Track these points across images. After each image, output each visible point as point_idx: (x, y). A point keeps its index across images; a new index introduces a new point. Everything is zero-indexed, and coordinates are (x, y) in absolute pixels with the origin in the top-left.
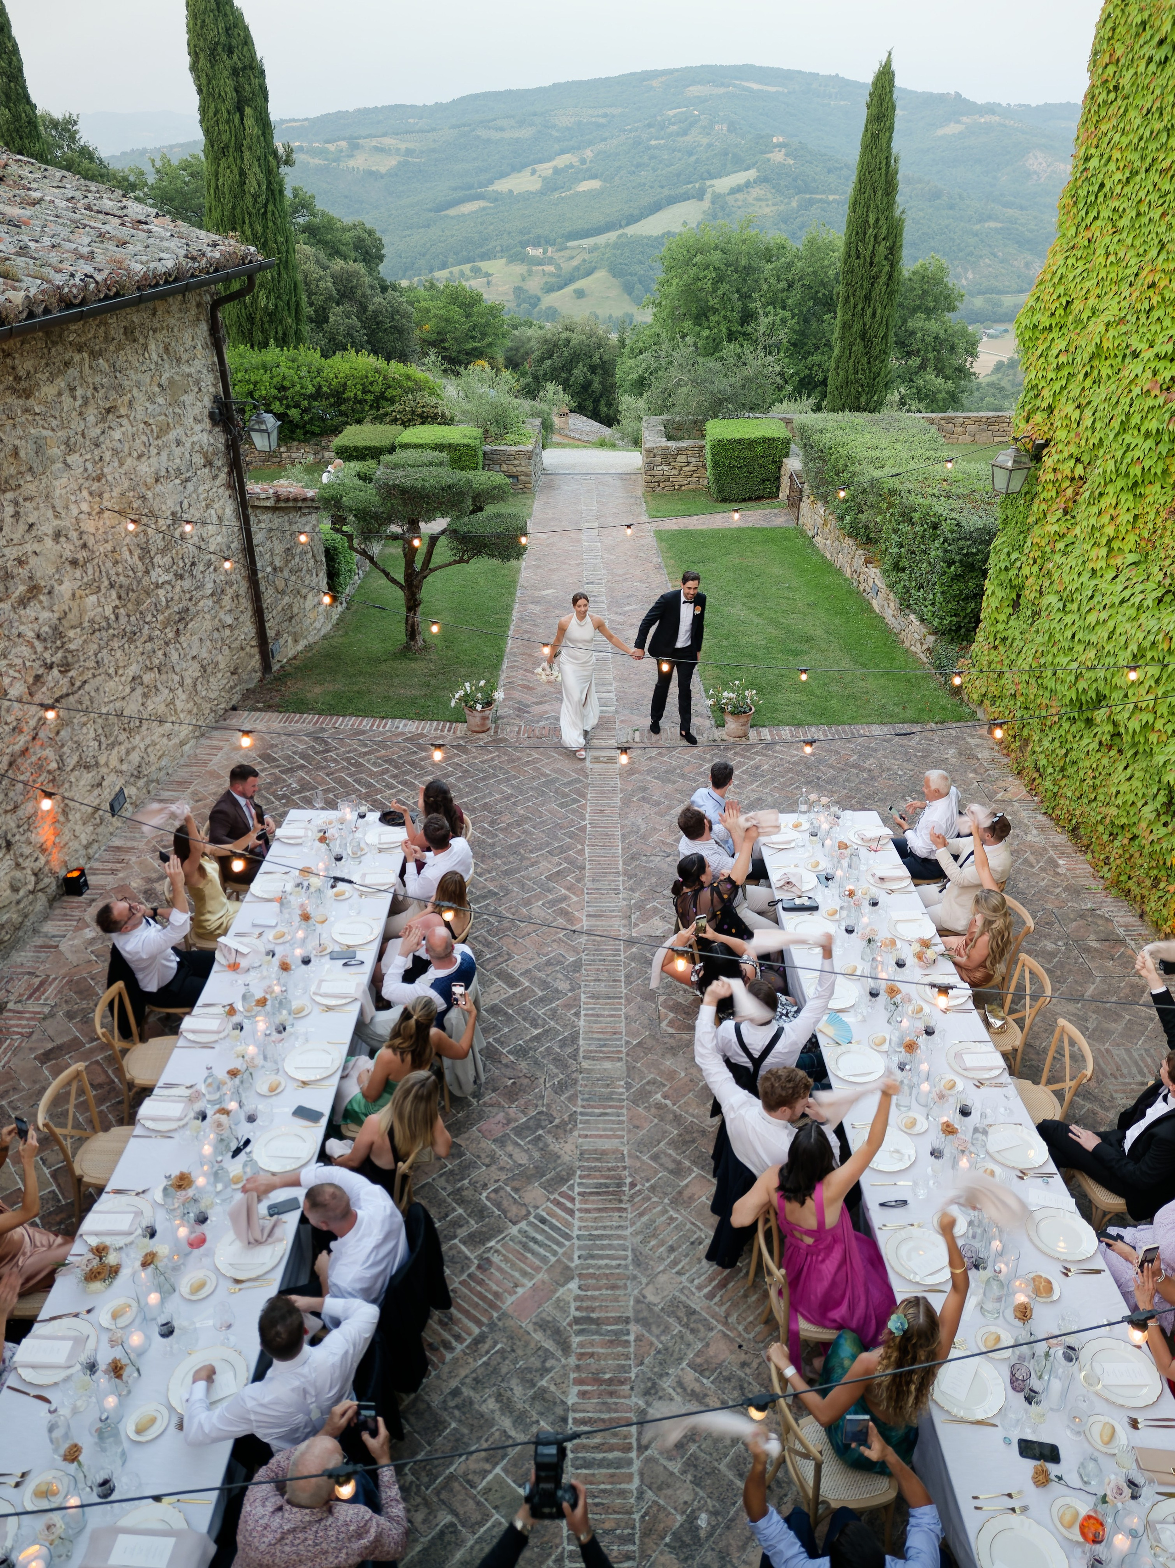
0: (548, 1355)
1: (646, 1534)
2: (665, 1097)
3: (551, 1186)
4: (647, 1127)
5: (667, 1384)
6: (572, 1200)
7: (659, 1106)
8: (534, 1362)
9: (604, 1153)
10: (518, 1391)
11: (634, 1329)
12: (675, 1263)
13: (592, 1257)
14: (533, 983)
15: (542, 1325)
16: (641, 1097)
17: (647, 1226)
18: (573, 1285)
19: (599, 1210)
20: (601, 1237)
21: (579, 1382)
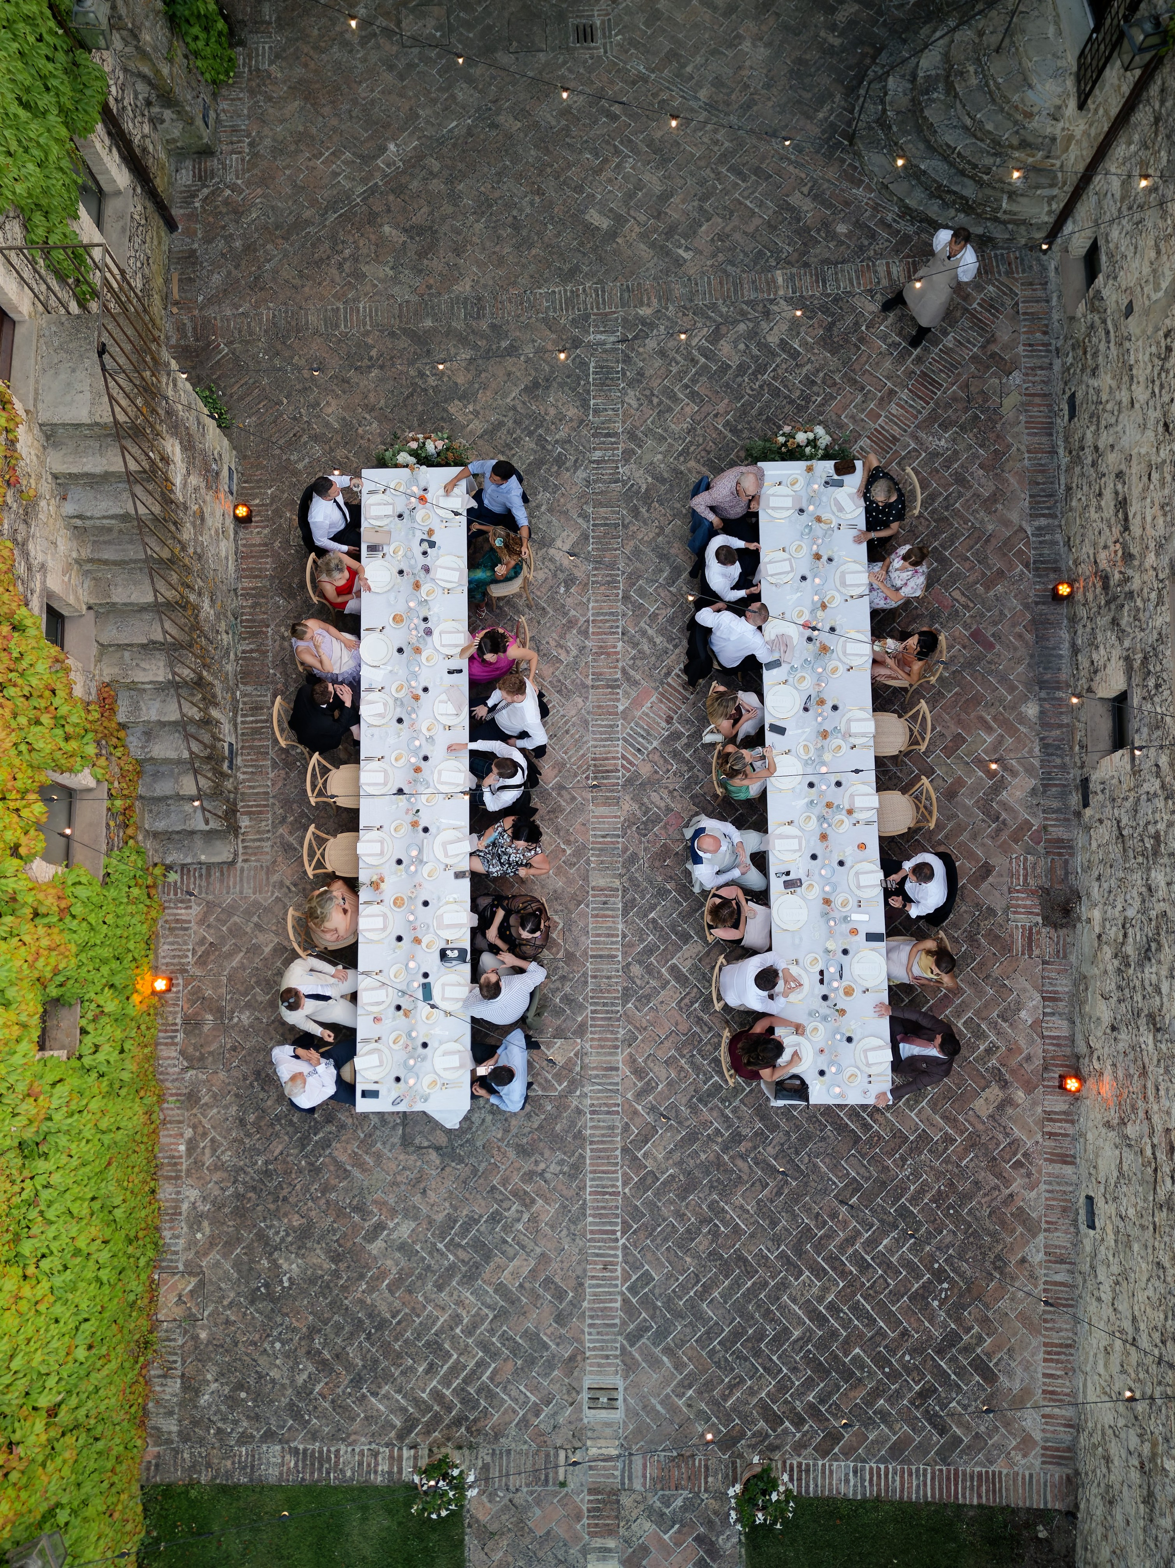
0: (632, 667)
1: (587, 584)
2: (564, 851)
3: (637, 775)
4: (577, 826)
5: (574, 652)
6: (623, 766)
7: (568, 843)
8: (639, 663)
9: (605, 804)
10: (646, 648)
11: (589, 682)
12: (566, 723)
13: (611, 726)
14: (659, 972)
15: (636, 683)
16: (580, 852)
17: (580, 748)
18: (621, 708)
19: (607, 759)
20: (607, 740)
21: (617, 653)
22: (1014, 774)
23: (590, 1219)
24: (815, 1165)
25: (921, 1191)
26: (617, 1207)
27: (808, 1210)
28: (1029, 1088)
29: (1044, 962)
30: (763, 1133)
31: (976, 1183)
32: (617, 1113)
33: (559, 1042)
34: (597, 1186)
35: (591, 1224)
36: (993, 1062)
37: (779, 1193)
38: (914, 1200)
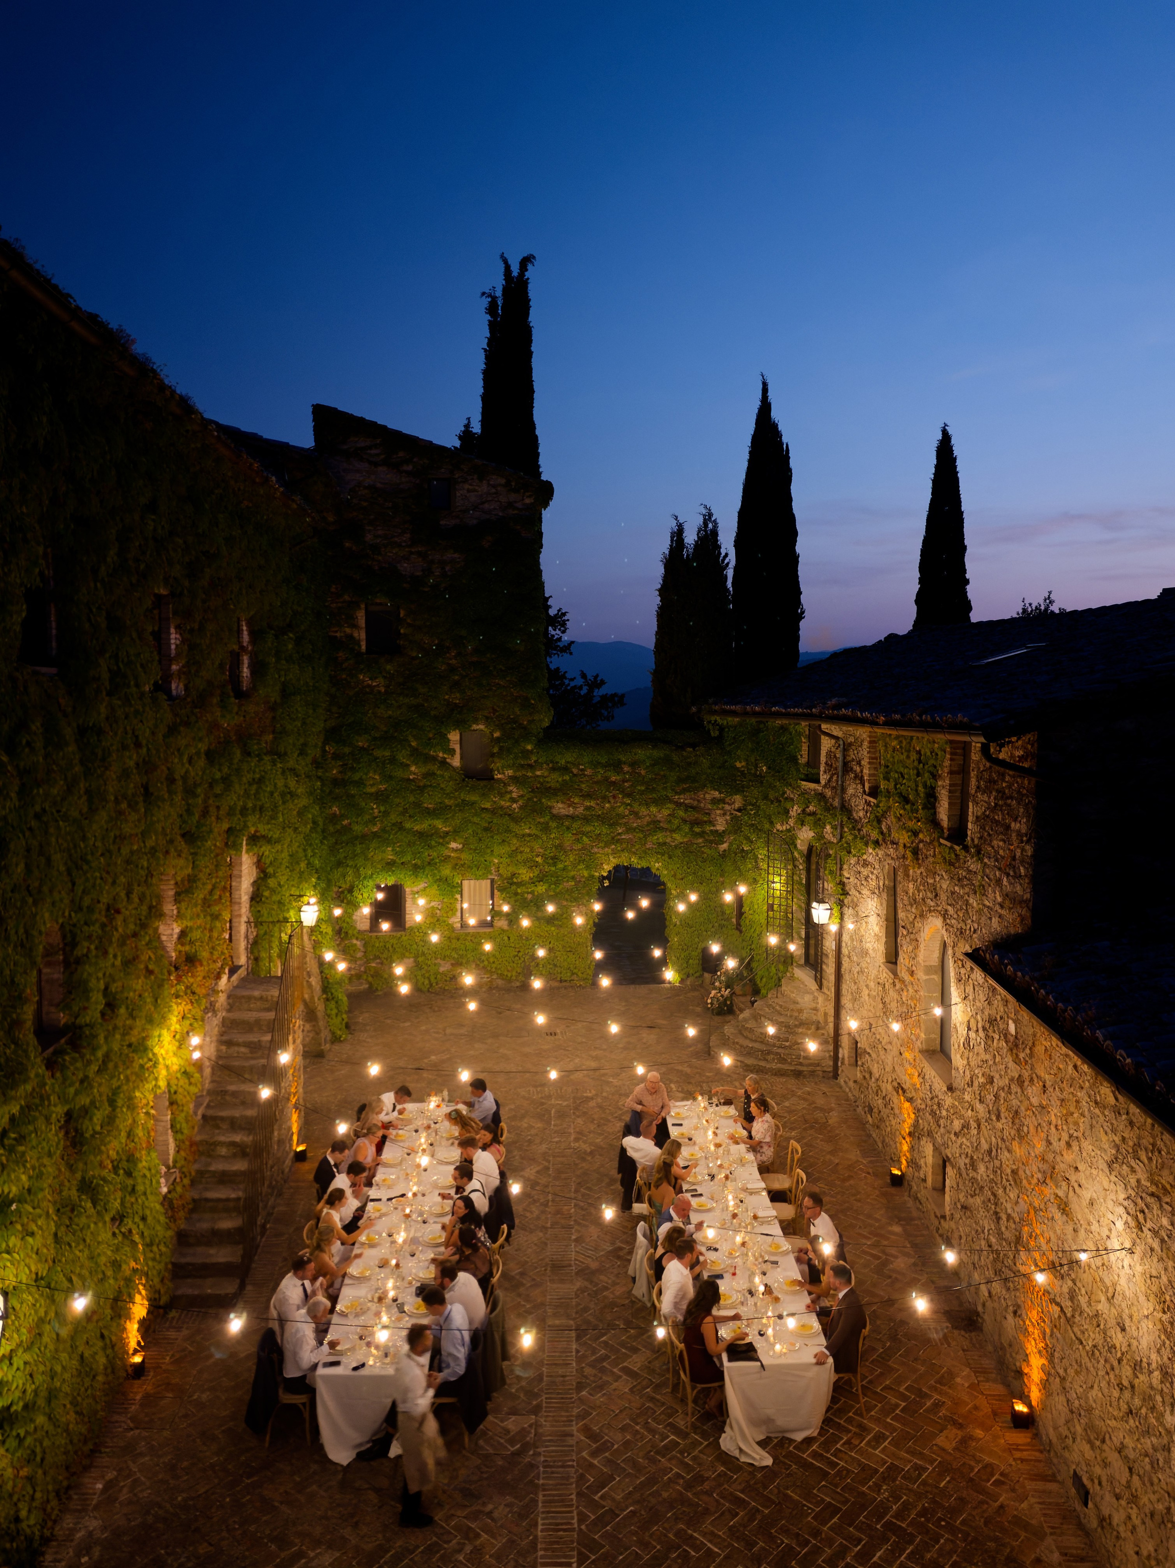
2: (524, 1306)
6: (575, 1264)
9: (560, 1283)
12: (529, 1243)
13: (566, 1245)
14: (611, 1371)
16: (538, 1306)
17: (540, 1255)
19: (562, 1261)
22: (896, 1257)
23: (542, 1553)
24: (786, 1495)
25: (906, 1507)
26: (572, 1542)
27: (785, 1531)
28: (987, 1429)
29: (964, 1350)
30: (725, 1474)
31: (961, 1499)
32: (573, 1466)
33: (513, 1418)
34: (550, 1524)
35: (542, 1557)
36: (943, 1412)
37: (752, 1519)
38: (899, 1515)
